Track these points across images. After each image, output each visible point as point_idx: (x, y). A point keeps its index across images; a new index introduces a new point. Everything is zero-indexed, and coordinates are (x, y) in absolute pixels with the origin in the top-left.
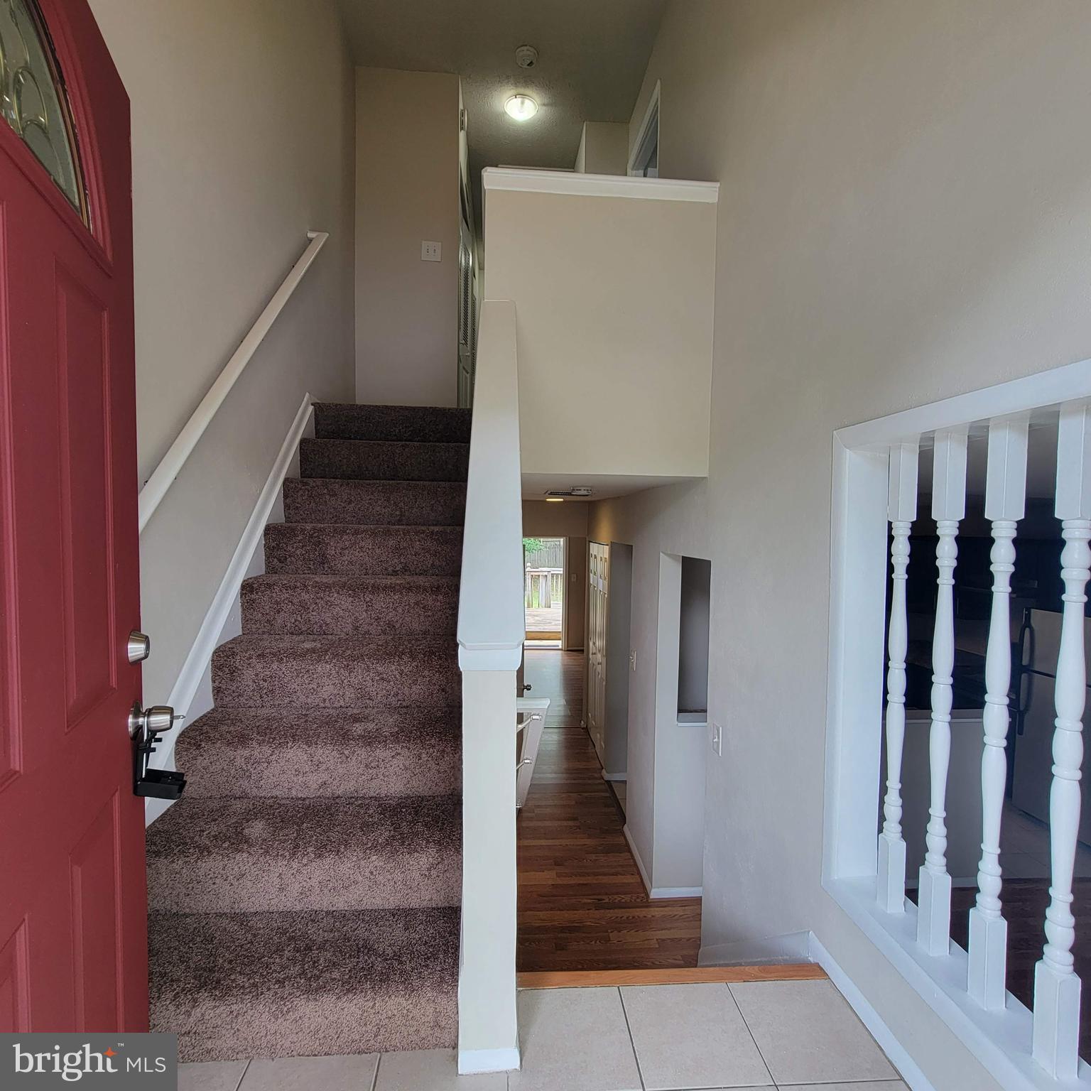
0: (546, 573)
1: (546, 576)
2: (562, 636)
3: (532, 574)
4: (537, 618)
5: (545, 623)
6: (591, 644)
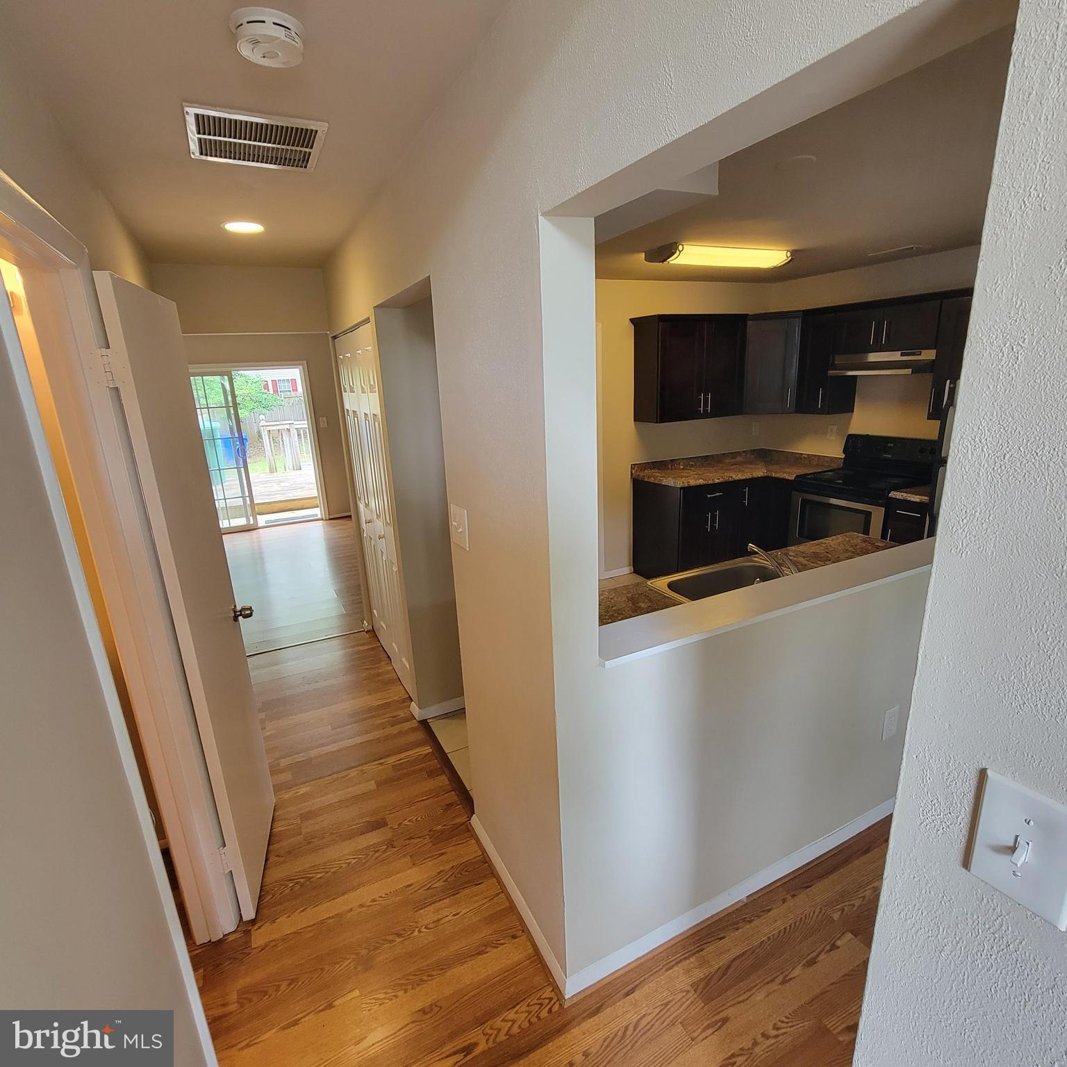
0: (288, 426)
1: (288, 430)
2: (320, 501)
3: (269, 428)
4: (283, 484)
5: (295, 489)
6: (362, 506)
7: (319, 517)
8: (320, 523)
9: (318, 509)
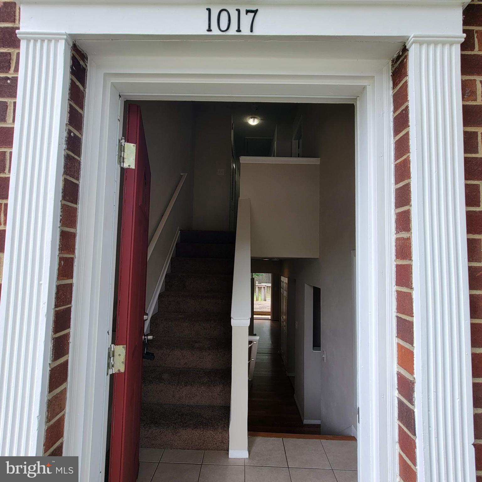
1: (264, 287)
2: (271, 314)
3: (259, 286)
4: (260, 306)
5: (264, 308)
6: (282, 318)
7: (270, 319)
8: (270, 321)
9: (270, 316)
